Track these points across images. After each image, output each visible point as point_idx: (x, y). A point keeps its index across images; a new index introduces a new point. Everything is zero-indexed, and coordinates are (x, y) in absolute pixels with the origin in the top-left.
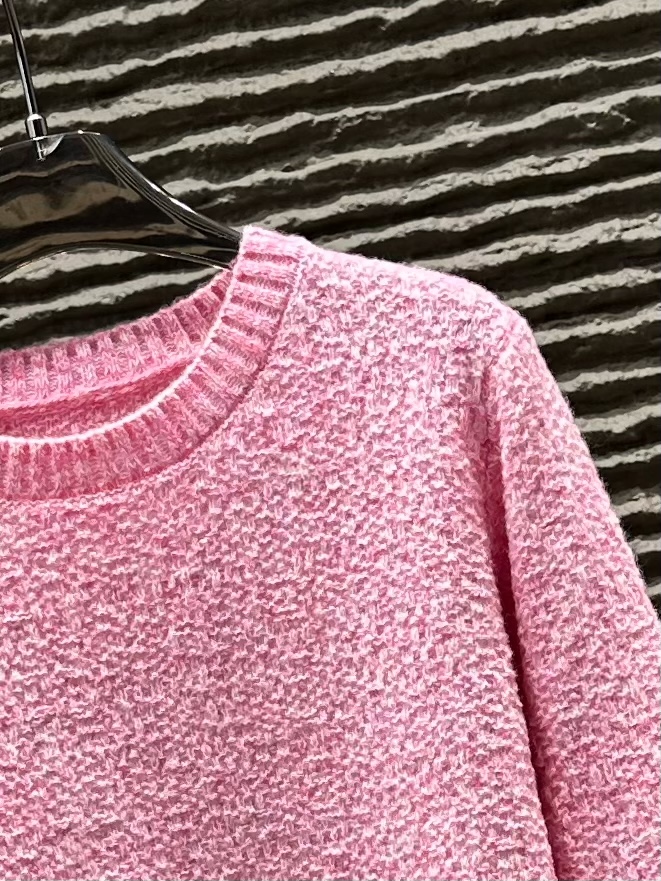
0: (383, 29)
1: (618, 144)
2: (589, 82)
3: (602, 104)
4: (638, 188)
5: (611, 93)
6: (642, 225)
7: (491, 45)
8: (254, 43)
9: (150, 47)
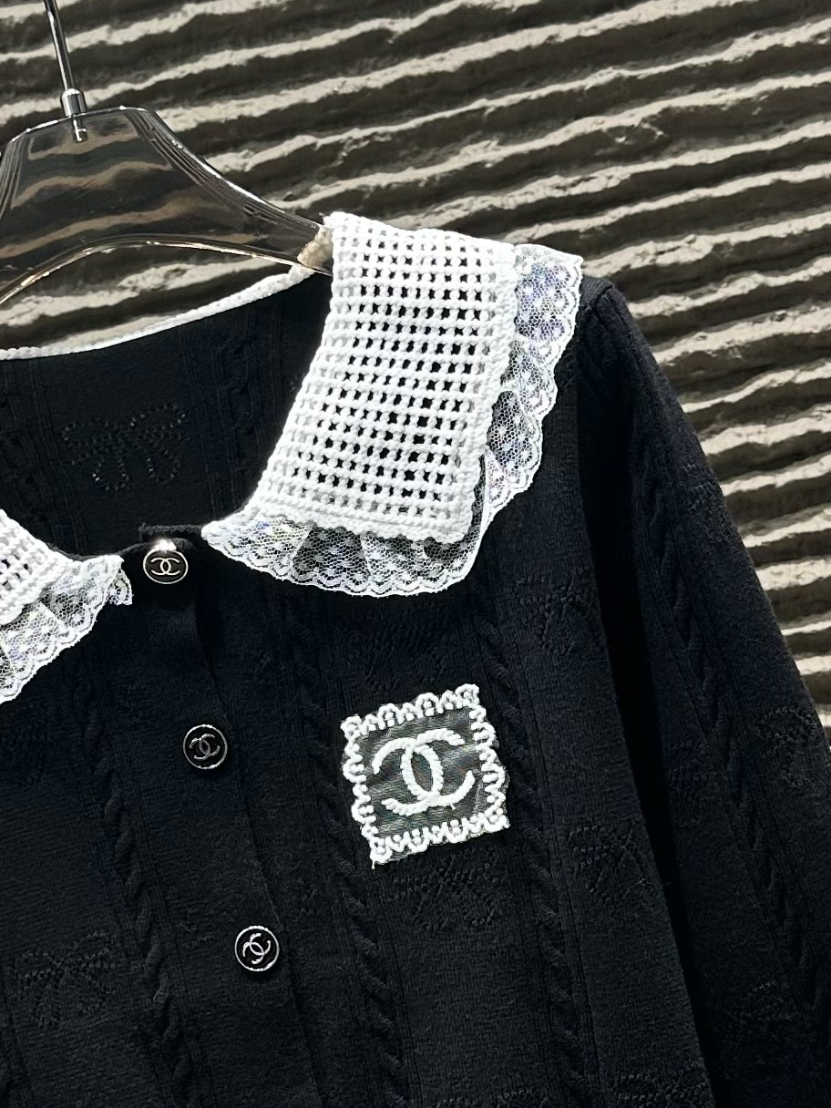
0: (391, 42)
1: (650, 160)
2: (616, 93)
3: (632, 117)
4: (673, 207)
5: (641, 105)
6: (678, 247)
7: (508, 55)
8: (250, 61)
9: (137, 69)
